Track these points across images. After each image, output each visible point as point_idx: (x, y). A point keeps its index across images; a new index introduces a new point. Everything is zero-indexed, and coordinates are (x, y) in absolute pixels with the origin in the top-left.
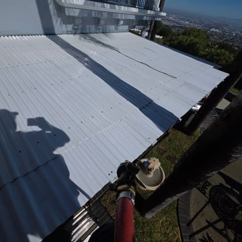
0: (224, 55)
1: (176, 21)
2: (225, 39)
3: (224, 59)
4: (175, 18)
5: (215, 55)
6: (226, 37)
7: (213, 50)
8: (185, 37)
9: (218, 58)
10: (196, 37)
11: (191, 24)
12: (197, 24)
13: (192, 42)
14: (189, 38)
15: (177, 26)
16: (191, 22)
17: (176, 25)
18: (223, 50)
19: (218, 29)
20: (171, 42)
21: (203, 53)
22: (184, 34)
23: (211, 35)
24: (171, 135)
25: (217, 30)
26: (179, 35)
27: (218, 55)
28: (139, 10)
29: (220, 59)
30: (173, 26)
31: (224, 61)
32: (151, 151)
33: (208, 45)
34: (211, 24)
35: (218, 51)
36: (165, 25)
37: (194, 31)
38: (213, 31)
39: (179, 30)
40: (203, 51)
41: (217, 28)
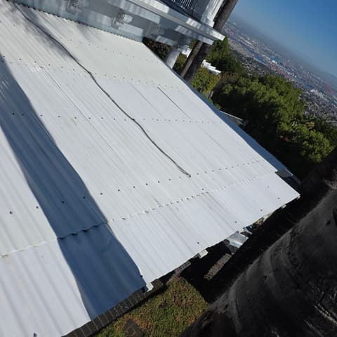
0: (320, 144)
1: (257, 51)
2: (331, 114)
3: (320, 152)
4: (255, 45)
5: (306, 140)
6: (333, 112)
7: (305, 130)
8: (263, 88)
9: (311, 147)
10: (281, 94)
11: (281, 68)
12: (291, 71)
13: (272, 100)
14: (268, 92)
15: (255, 62)
16: (282, 65)
17: (255, 59)
18: (321, 136)
19: (323, 92)
20: (236, 87)
21: (286, 128)
22: (262, 80)
23: (311, 100)
24: (169, 293)
25: (321, 95)
26: (253, 79)
27: (311, 140)
28: (169, 11)
29: (313, 150)
30: (249, 59)
31: (319, 156)
32: (109, 328)
33: (299, 117)
34: (314, 79)
35: (313, 133)
36: (235, 52)
37: (281, 83)
38: (313, 94)
39: (257, 69)
40: (288, 124)
41: (321, 91)
